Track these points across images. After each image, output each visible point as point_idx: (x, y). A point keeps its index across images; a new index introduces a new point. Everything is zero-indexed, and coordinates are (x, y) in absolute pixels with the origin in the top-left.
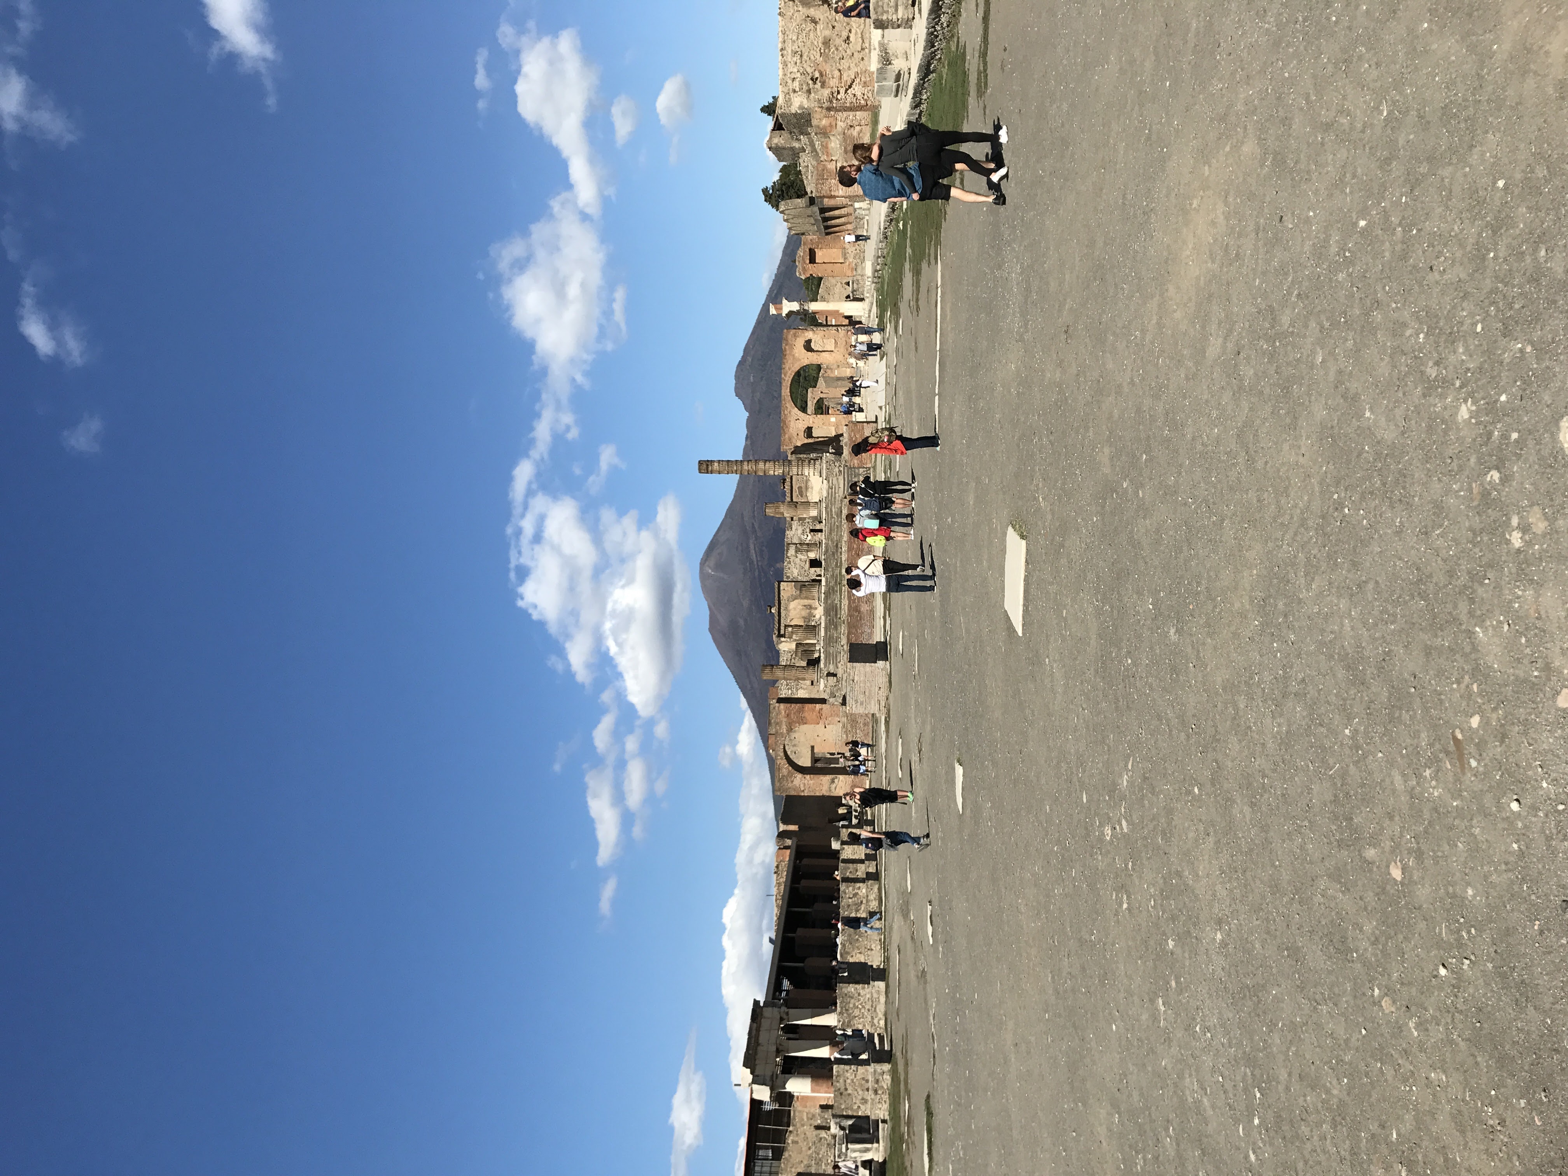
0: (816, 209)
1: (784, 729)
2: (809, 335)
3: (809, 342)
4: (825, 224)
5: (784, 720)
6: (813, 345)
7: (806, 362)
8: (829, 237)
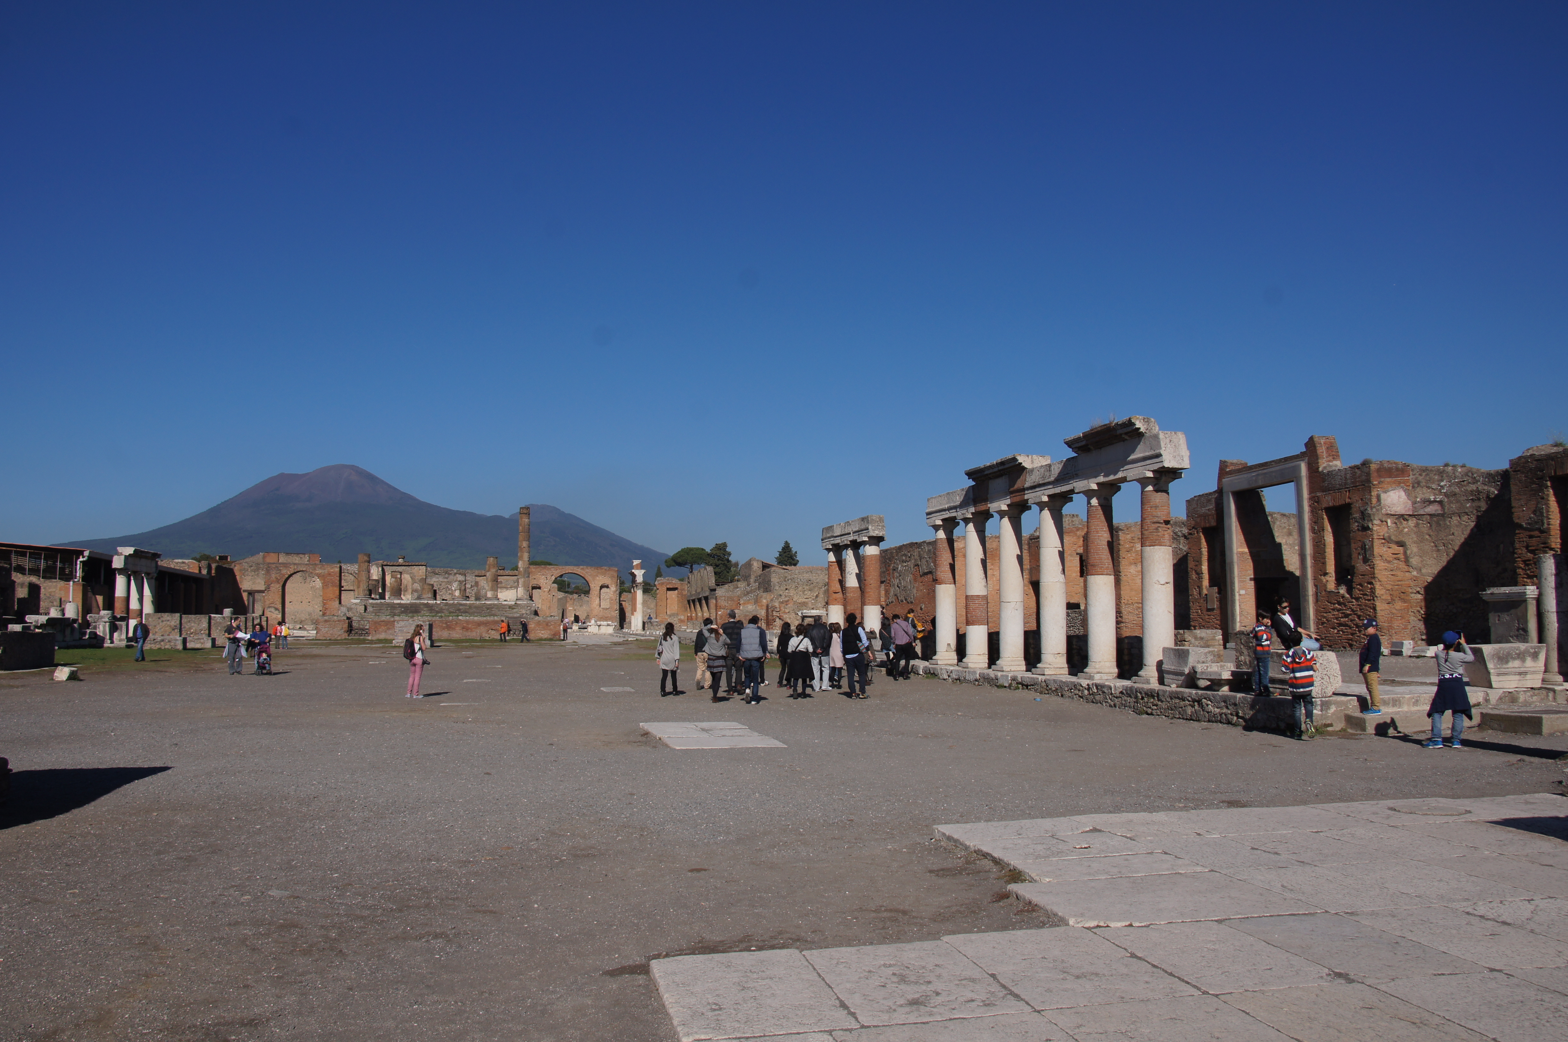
0: (707, 594)
1: (318, 571)
2: (613, 588)
3: (607, 587)
4: (697, 600)
5: (326, 571)
6: (604, 590)
7: (592, 585)
8: (686, 602)
